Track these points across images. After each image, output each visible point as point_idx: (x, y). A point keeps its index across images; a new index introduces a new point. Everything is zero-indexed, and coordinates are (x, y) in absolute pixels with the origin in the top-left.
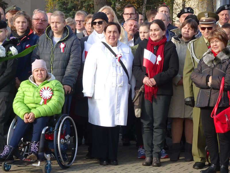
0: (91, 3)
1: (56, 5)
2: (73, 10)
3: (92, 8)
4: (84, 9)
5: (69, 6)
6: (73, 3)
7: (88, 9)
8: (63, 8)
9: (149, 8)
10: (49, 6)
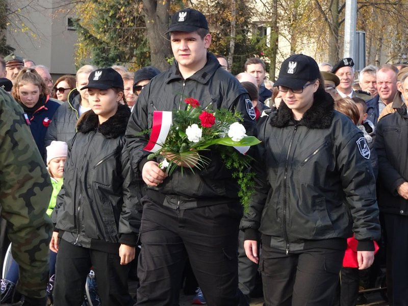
0: (145, 50)
1: (90, 53)
2: (118, 60)
3: (148, 57)
4: (134, 59)
5: (112, 53)
6: (118, 49)
7: (142, 60)
8: (102, 58)
9: (238, 60)
10: (80, 54)
